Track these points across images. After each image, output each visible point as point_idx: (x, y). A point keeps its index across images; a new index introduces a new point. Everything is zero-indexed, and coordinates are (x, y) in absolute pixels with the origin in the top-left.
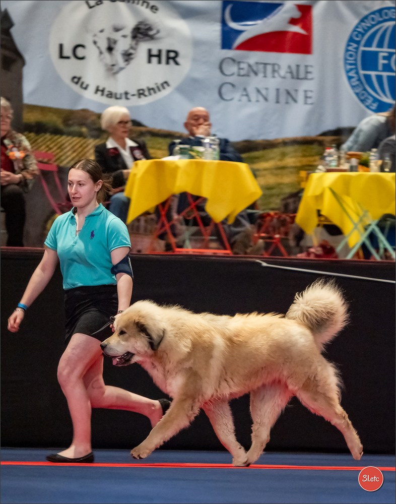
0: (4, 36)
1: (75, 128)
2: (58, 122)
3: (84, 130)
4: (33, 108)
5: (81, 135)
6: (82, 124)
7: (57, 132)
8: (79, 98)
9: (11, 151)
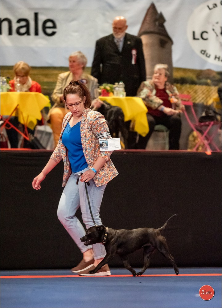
0: (160, 28)
1: (204, 80)
2: (193, 77)
3: (209, 81)
4: (178, 69)
5: (207, 84)
6: (207, 78)
7: (193, 83)
8: (205, 62)
9: (171, 97)
